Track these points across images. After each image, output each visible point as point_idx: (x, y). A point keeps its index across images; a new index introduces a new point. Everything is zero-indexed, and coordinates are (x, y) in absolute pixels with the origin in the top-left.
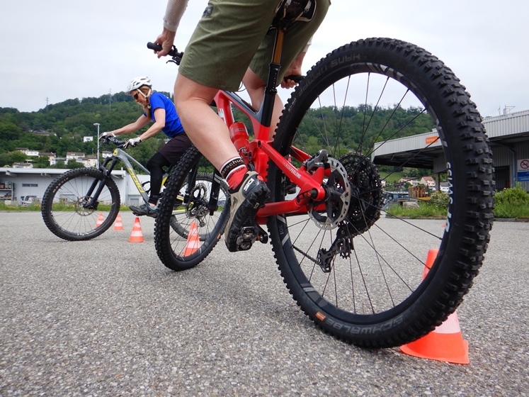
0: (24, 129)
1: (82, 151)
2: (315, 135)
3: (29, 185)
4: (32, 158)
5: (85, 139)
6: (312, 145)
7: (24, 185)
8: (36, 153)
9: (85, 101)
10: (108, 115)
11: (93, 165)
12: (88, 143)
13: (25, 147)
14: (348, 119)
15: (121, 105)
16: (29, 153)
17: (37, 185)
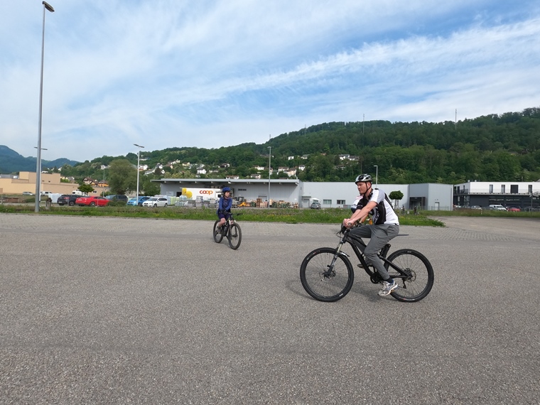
0: (257, 154)
1: (287, 166)
2: (471, 142)
3: (241, 190)
4: (260, 171)
5: (289, 158)
6: (468, 151)
7: (239, 190)
8: (262, 168)
9: (291, 134)
10: (303, 142)
11: (293, 174)
12: (291, 160)
13: (257, 165)
14: (511, 124)
15: (311, 135)
16: (259, 168)
17: (245, 190)
